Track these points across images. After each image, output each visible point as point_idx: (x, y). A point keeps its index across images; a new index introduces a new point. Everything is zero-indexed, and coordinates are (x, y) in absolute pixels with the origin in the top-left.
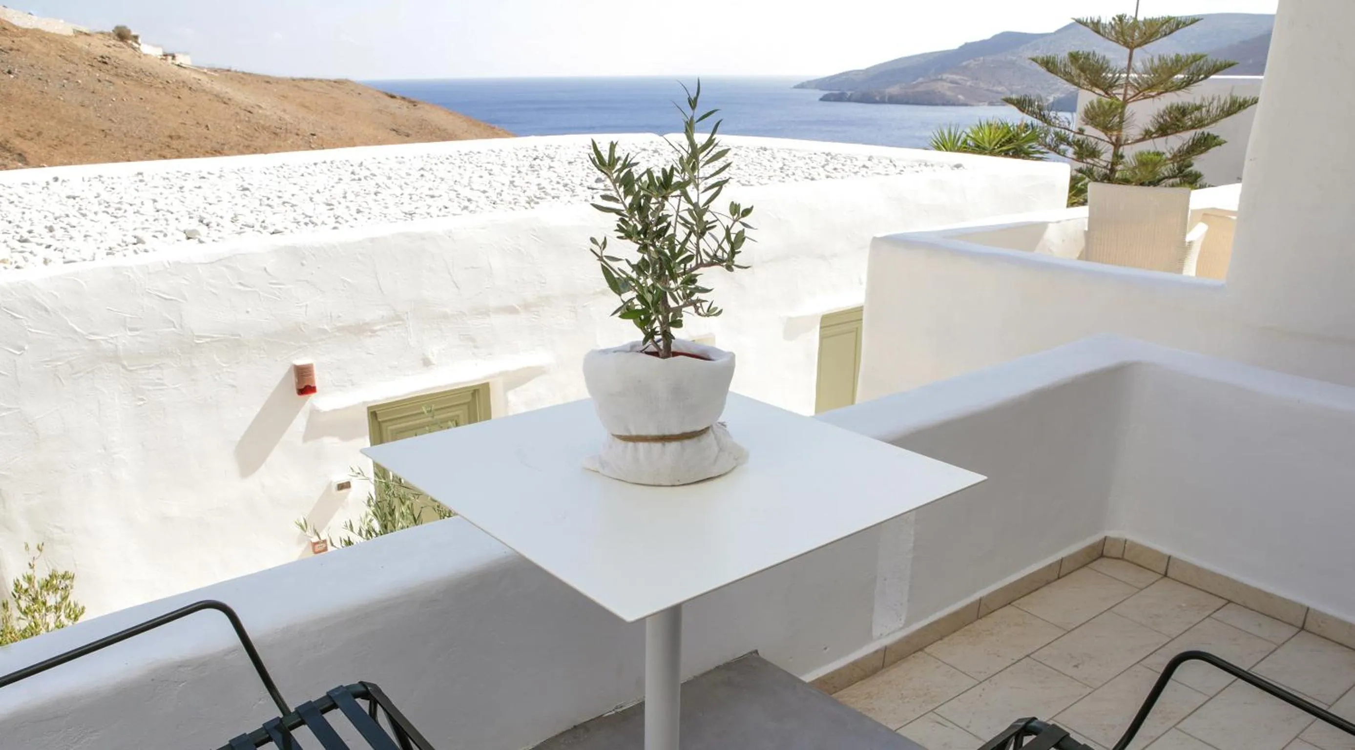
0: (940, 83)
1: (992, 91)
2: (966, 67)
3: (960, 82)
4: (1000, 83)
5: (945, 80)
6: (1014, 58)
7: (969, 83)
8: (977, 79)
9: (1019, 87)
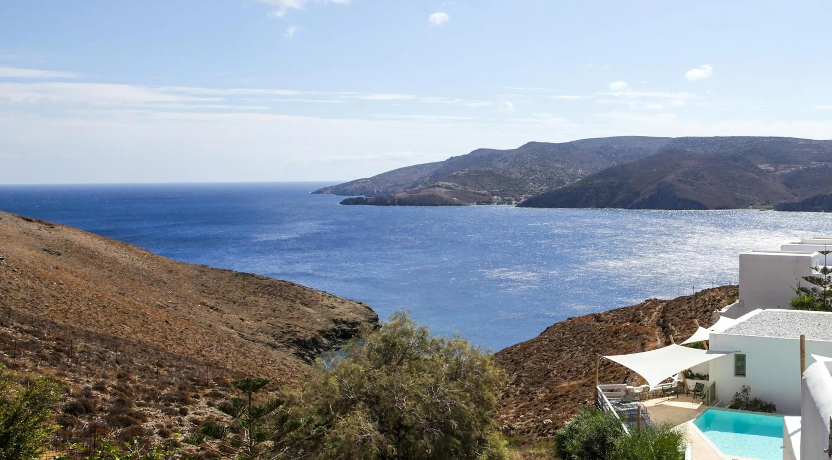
0: (438, 189)
1: (478, 194)
2: (455, 176)
3: (452, 187)
4: (483, 188)
5: (441, 187)
6: (491, 169)
7: (460, 188)
8: (465, 185)
9: (498, 190)
